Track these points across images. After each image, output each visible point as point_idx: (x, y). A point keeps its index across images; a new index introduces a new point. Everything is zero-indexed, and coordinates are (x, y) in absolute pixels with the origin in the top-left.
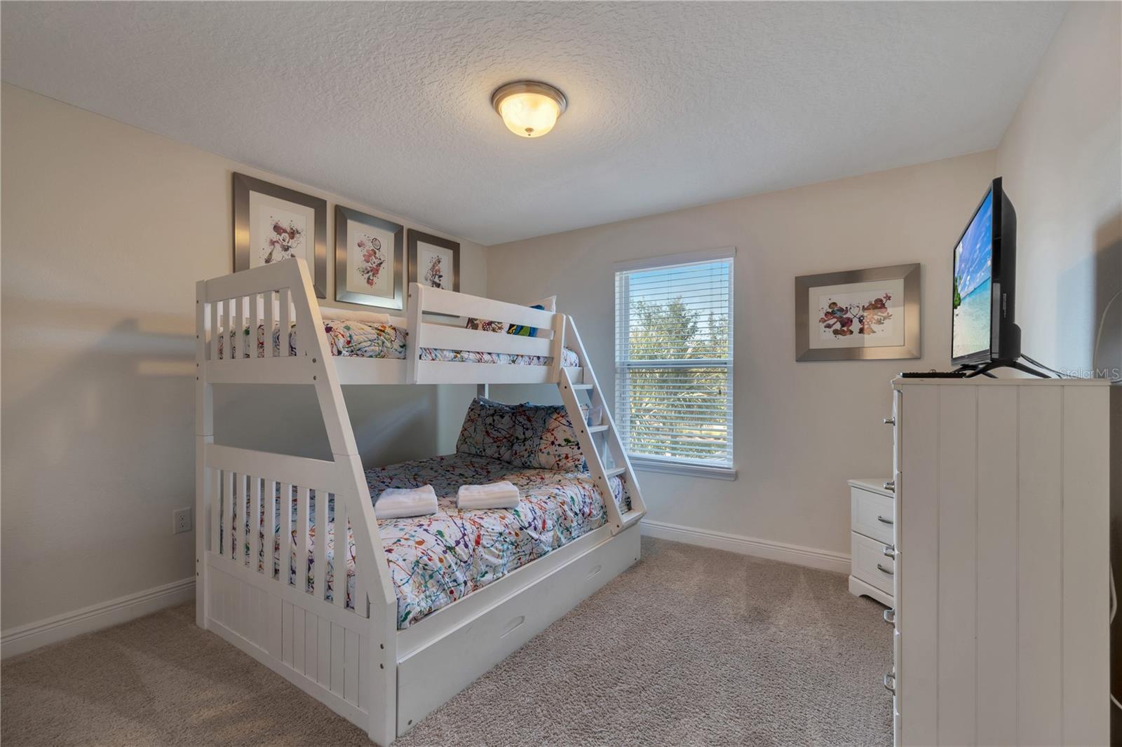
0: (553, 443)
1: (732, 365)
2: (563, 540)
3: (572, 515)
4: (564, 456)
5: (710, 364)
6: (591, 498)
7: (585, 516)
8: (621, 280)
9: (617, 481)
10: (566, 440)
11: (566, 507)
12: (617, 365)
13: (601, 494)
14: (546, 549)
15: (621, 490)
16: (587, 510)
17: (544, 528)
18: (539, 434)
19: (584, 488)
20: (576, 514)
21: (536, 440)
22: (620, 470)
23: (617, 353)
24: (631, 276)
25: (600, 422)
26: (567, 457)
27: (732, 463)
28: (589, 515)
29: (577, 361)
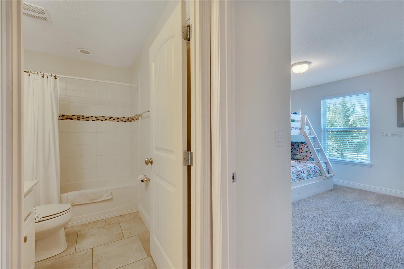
0: (302, 152)
1: (369, 129)
2: (309, 177)
3: (311, 171)
4: (306, 156)
5: (360, 128)
6: (316, 167)
7: (315, 172)
8: (323, 103)
9: (324, 164)
10: (306, 151)
11: (309, 169)
12: (322, 129)
13: (319, 167)
14: (305, 178)
15: (326, 167)
16: (315, 171)
17: (304, 173)
18: (297, 150)
19: (314, 165)
20: (312, 171)
21: (296, 152)
22: (325, 161)
23: (322, 126)
24: (327, 101)
25: (317, 147)
26: (307, 156)
27: (370, 162)
28: (316, 172)
29: (309, 129)
